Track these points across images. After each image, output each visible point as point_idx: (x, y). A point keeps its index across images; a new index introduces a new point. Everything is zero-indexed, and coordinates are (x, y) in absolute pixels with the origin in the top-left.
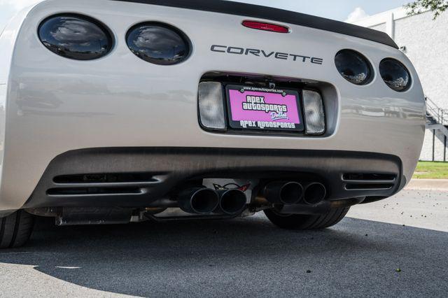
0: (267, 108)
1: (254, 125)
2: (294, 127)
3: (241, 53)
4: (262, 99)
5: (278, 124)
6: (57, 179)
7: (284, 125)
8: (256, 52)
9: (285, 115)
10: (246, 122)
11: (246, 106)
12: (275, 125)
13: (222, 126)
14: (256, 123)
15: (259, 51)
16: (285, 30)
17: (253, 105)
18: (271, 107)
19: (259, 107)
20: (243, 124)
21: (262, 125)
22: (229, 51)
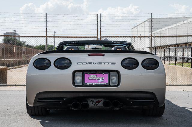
0: (97, 78)
1: (91, 84)
2: (105, 84)
3: (86, 64)
4: (96, 76)
5: (100, 83)
6: (39, 99)
7: (102, 84)
8: (91, 63)
9: (103, 80)
10: (89, 83)
11: (90, 78)
12: (99, 84)
13: (81, 85)
14: (92, 83)
15: (92, 63)
16: (104, 55)
17: (92, 78)
18: (98, 78)
19: (94, 78)
20: (88, 84)
21: (94, 84)
22: (82, 64)
